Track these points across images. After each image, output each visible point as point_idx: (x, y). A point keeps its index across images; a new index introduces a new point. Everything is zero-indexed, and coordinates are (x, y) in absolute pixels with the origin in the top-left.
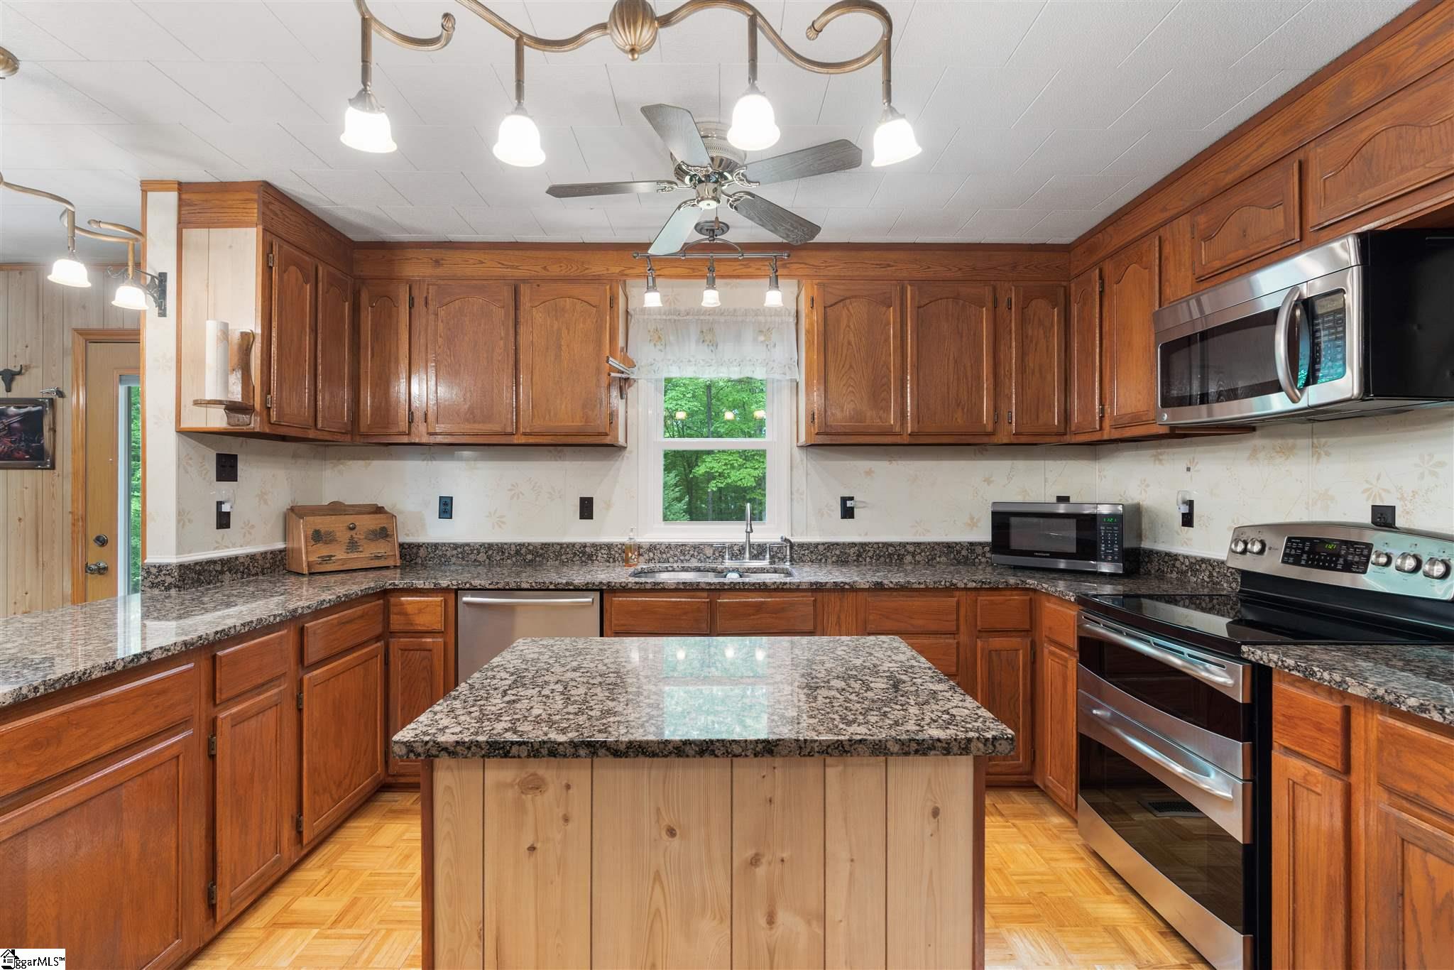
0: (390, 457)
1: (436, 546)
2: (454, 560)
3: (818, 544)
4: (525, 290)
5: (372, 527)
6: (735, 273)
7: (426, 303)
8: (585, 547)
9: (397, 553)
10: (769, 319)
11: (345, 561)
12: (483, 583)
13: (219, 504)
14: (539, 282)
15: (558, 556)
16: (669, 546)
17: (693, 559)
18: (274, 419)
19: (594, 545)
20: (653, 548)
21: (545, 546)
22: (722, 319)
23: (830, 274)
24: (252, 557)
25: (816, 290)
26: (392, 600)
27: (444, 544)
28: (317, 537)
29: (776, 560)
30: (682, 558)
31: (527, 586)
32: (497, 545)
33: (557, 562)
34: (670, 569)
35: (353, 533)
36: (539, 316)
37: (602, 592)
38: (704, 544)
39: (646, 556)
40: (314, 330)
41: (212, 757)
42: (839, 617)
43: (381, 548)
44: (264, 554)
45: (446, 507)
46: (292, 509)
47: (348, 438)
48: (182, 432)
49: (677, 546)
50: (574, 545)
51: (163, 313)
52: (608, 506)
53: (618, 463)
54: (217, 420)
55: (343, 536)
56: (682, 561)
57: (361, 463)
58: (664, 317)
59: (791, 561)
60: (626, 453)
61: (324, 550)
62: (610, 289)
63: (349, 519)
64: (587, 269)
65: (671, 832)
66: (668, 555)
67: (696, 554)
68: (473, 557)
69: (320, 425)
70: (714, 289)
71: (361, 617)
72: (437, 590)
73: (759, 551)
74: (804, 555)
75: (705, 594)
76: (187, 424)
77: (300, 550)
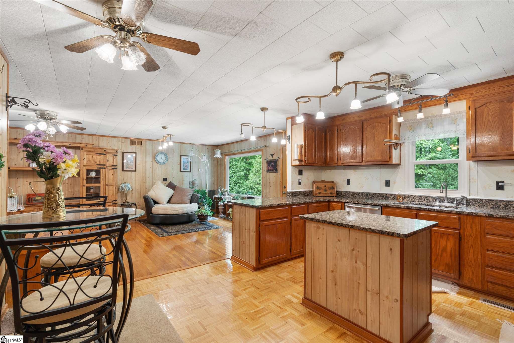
0: (335, 169)
1: (346, 192)
2: (350, 196)
3: (483, 200)
4: (364, 123)
5: (330, 186)
6: (434, 104)
7: (341, 130)
8: (387, 195)
9: (336, 193)
10: (456, 115)
11: (323, 194)
12: (350, 201)
13: (299, 180)
14: (368, 120)
15: (378, 197)
16: (415, 196)
17: (424, 201)
18: (306, 162)
19: (389, 194)
20: (409, 196)
21: (375, 194)
22: (436, 118)
23: (479, 95)
24: (305, 192)
25: (471, 103)
26: (330, 203)
27: (348, 192)
28: (318, 188)
29: (461, 204)
30: (420, 200)
31: (361, 203)
32: (361, 193)
33: (378, 199)
34: (414, 204)
35: (325, 187)
36: (368, 129)
37: (382, 207)
38: (429, 196)
39: (407, 199)
40: (315, 142)
41: (291, 225)
42: (471, 225)
43: (331, 191)
44: (308, 191)
45: (349, 182)
46: (313, 182)
47: (324, 165)
48: (293, 166)
49: (418, 196)
50: (383, 194)
51: (289, 143)
52: (395, 183)
53: (398, 169)
54: (297, 163)
55: (324, 188)
56: (420, 202)
57: (330, 171)
58: (413, 121)
59: (466, 205)
60: (401, 166)
61: (319, 191)
62: (389, 118)
63: (325, 184)
64: (383, 113)
65: (339, 241)
66: (415, 199)
67: (426, 199)
68: (355, 196)
69: (317, 163)
70: (422, 112)
71: (322, 206)
72: (340, 202)
73: (451, 200)
74: (475, 203)
75: (415, 211)
76: (293, 164)
77: (314, 191)
